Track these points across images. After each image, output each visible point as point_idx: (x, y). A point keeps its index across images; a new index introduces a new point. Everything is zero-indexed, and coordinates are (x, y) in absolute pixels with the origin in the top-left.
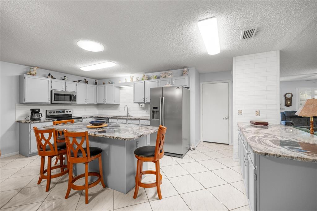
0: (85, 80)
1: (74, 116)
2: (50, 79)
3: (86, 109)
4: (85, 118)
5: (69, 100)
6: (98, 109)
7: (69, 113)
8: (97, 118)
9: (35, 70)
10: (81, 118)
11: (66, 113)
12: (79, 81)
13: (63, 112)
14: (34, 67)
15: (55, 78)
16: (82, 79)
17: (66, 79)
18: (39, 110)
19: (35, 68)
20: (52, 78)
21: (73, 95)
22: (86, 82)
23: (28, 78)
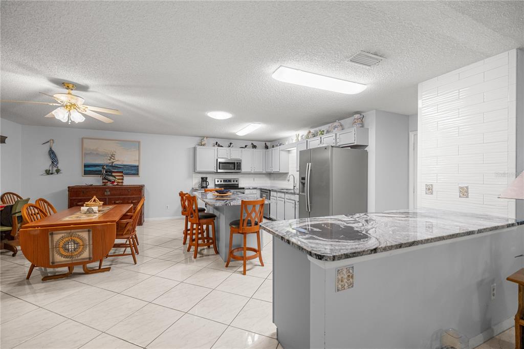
0: (252, 144)
1: (240, 186)
2: (216, 147)
3: (256, 179)
4: (247, 189)
5: (233, 168)
6: (270, 179)
7: (235, 183)
8: (263, 190)
9: (205, 141)
10: (243, 188)
11: (232, 183)
12: (246, 146)
13: (230, 181)
14: (204, 137)
15: (222, 146)
16: (249, 144)
17: (232, 146)
18: (206, 178)
19: (205, 139)
20: (219, 146)
21: (237, 163)
22: (254, 147)
23: (199, 148)
